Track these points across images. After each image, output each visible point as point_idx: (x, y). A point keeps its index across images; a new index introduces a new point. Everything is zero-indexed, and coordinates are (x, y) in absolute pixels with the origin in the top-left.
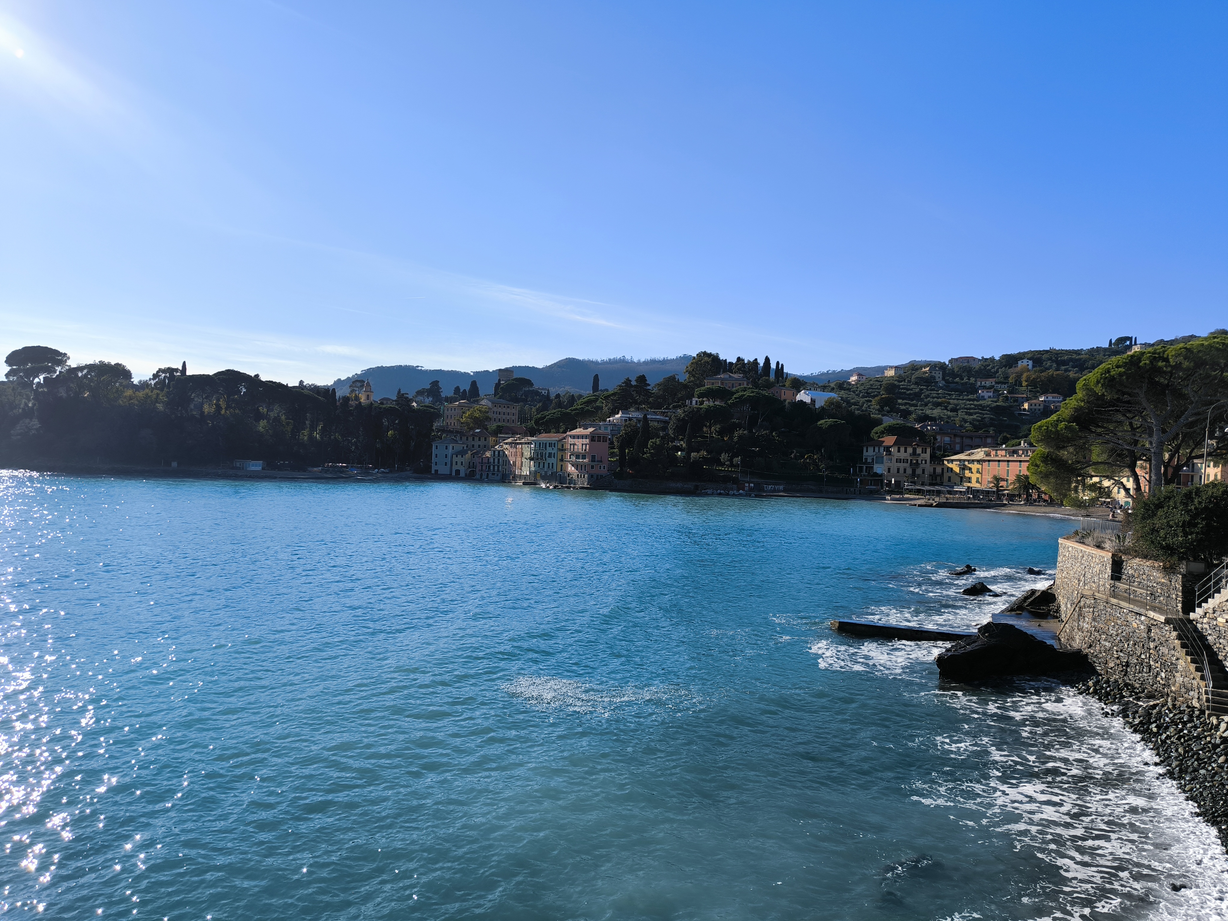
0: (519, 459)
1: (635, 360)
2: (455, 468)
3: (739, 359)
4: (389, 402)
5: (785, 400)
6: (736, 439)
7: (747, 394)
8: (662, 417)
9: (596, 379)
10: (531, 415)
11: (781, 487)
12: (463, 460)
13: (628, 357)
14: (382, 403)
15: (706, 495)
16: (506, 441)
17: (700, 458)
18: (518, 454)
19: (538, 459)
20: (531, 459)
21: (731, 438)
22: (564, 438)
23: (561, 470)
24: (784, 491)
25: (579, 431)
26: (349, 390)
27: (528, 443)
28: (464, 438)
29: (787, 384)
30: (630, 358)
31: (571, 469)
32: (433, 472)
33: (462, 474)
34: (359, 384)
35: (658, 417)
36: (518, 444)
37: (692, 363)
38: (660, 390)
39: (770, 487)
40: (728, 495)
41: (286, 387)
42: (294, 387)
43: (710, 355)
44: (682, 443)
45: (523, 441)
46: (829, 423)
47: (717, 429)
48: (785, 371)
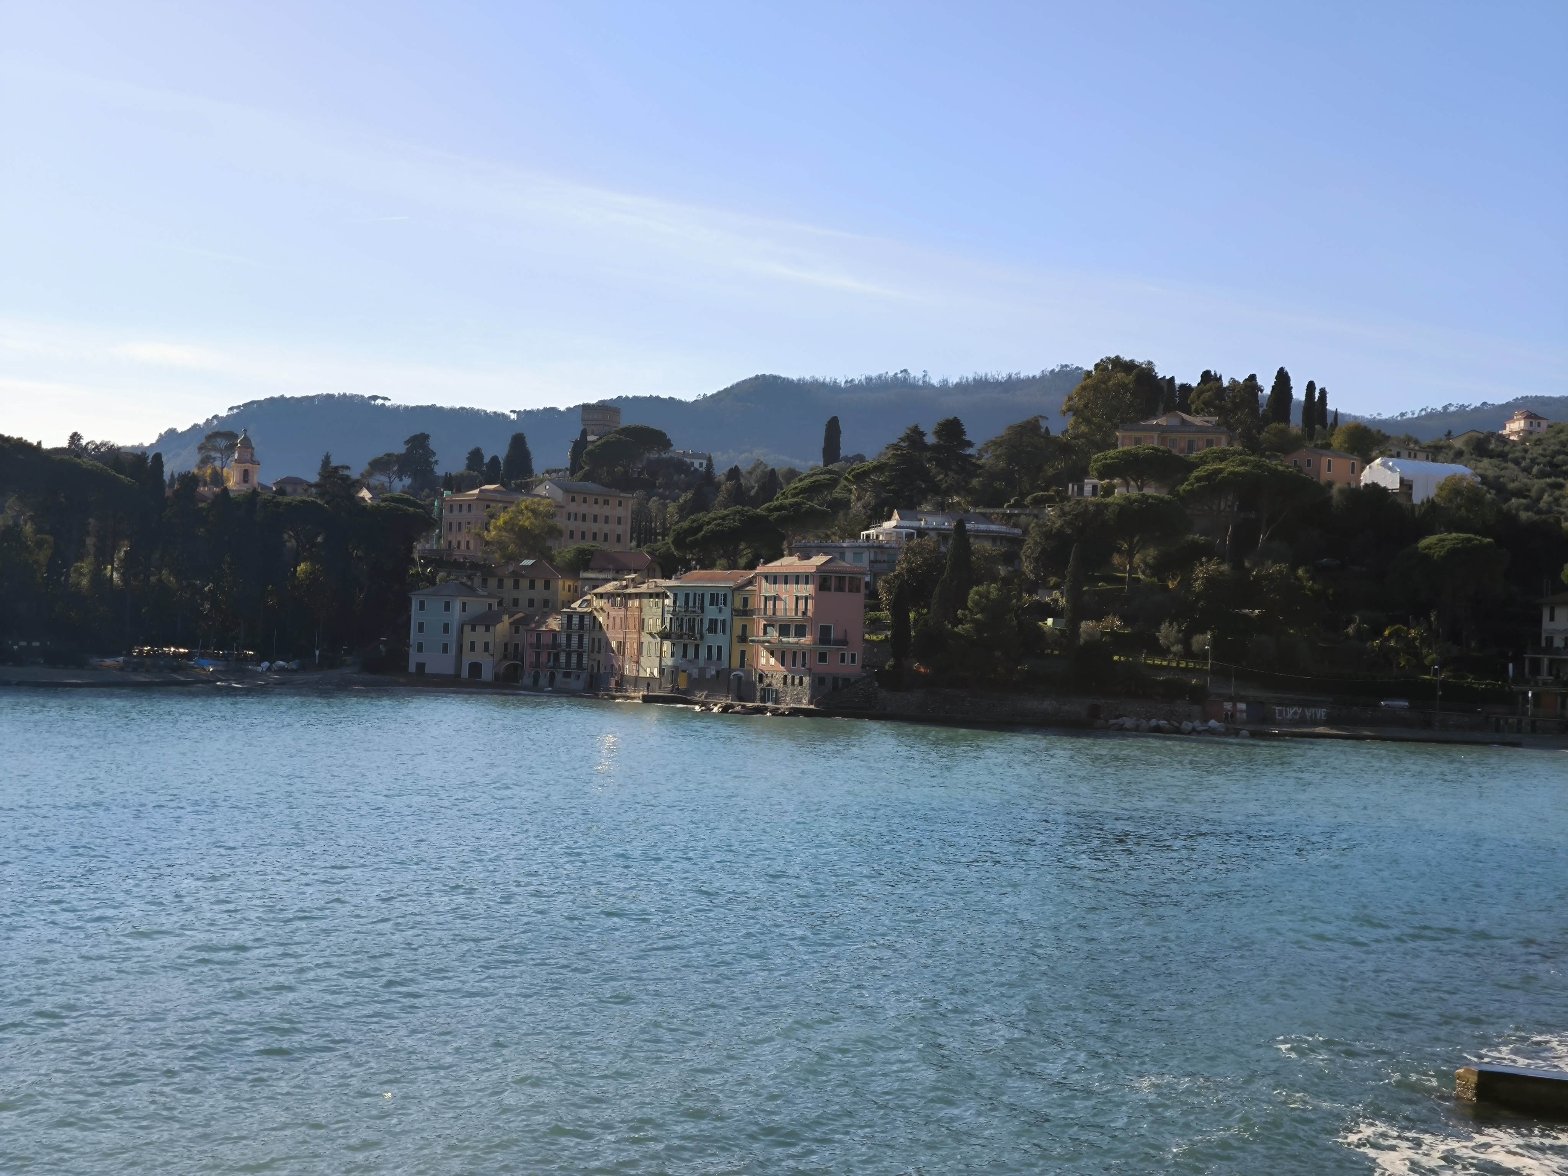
0: (632, 636)
1: (935, 381)
2: (468, 658)
3: (1206, 375)
4: (300, 490)
5: (1330, 484)
6: (1198, 585)
7: (1228, 467)
8: (1003, 529)
9: (833, 429)
10: (663, 524)
11: (1322, 713)
12: (488, 637)
13: (916, 373)
14: (281, 492)
15: (1121, 731)
16: (599, 590)
17: (1103, 634)
18: (632, 622)
19: (680, 637)
20: (664, 636)
21: (1186, 583)
22: (750, 582)
23: (742, 664)
24: (1329, 722)
25: (789, 563)
26: (198, 458)
27: (658, 595)
28: (493, 582)
29: (1337, 440)
30: (920, 375)
31: (766, 661)
32: (412, 668)
33: (487, 674)
34: (222, 443)
35: (993, 527)
36: (630, 596)
37: (1084, 388)
38: (997, 457)
39: (1291, 711)
40: (1178, 731)
41: (37, 449)
42: (57, 451)
43: (1129, 367)
44: (1056, 594)
45: (643, 588)
46: (1448, 545)
47: (1150, 560)
48: (1331, 406)
